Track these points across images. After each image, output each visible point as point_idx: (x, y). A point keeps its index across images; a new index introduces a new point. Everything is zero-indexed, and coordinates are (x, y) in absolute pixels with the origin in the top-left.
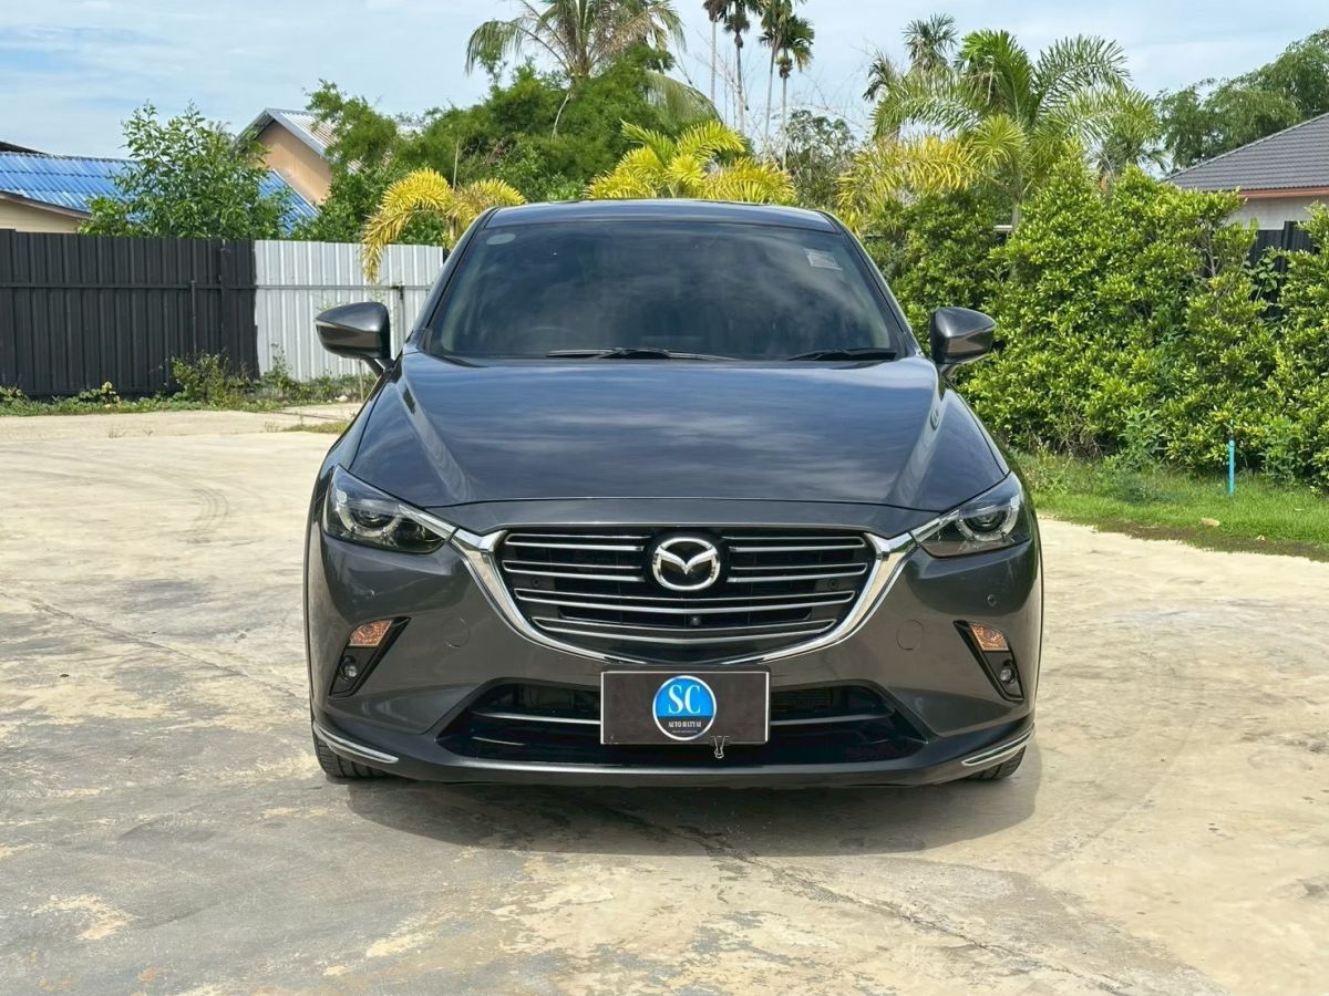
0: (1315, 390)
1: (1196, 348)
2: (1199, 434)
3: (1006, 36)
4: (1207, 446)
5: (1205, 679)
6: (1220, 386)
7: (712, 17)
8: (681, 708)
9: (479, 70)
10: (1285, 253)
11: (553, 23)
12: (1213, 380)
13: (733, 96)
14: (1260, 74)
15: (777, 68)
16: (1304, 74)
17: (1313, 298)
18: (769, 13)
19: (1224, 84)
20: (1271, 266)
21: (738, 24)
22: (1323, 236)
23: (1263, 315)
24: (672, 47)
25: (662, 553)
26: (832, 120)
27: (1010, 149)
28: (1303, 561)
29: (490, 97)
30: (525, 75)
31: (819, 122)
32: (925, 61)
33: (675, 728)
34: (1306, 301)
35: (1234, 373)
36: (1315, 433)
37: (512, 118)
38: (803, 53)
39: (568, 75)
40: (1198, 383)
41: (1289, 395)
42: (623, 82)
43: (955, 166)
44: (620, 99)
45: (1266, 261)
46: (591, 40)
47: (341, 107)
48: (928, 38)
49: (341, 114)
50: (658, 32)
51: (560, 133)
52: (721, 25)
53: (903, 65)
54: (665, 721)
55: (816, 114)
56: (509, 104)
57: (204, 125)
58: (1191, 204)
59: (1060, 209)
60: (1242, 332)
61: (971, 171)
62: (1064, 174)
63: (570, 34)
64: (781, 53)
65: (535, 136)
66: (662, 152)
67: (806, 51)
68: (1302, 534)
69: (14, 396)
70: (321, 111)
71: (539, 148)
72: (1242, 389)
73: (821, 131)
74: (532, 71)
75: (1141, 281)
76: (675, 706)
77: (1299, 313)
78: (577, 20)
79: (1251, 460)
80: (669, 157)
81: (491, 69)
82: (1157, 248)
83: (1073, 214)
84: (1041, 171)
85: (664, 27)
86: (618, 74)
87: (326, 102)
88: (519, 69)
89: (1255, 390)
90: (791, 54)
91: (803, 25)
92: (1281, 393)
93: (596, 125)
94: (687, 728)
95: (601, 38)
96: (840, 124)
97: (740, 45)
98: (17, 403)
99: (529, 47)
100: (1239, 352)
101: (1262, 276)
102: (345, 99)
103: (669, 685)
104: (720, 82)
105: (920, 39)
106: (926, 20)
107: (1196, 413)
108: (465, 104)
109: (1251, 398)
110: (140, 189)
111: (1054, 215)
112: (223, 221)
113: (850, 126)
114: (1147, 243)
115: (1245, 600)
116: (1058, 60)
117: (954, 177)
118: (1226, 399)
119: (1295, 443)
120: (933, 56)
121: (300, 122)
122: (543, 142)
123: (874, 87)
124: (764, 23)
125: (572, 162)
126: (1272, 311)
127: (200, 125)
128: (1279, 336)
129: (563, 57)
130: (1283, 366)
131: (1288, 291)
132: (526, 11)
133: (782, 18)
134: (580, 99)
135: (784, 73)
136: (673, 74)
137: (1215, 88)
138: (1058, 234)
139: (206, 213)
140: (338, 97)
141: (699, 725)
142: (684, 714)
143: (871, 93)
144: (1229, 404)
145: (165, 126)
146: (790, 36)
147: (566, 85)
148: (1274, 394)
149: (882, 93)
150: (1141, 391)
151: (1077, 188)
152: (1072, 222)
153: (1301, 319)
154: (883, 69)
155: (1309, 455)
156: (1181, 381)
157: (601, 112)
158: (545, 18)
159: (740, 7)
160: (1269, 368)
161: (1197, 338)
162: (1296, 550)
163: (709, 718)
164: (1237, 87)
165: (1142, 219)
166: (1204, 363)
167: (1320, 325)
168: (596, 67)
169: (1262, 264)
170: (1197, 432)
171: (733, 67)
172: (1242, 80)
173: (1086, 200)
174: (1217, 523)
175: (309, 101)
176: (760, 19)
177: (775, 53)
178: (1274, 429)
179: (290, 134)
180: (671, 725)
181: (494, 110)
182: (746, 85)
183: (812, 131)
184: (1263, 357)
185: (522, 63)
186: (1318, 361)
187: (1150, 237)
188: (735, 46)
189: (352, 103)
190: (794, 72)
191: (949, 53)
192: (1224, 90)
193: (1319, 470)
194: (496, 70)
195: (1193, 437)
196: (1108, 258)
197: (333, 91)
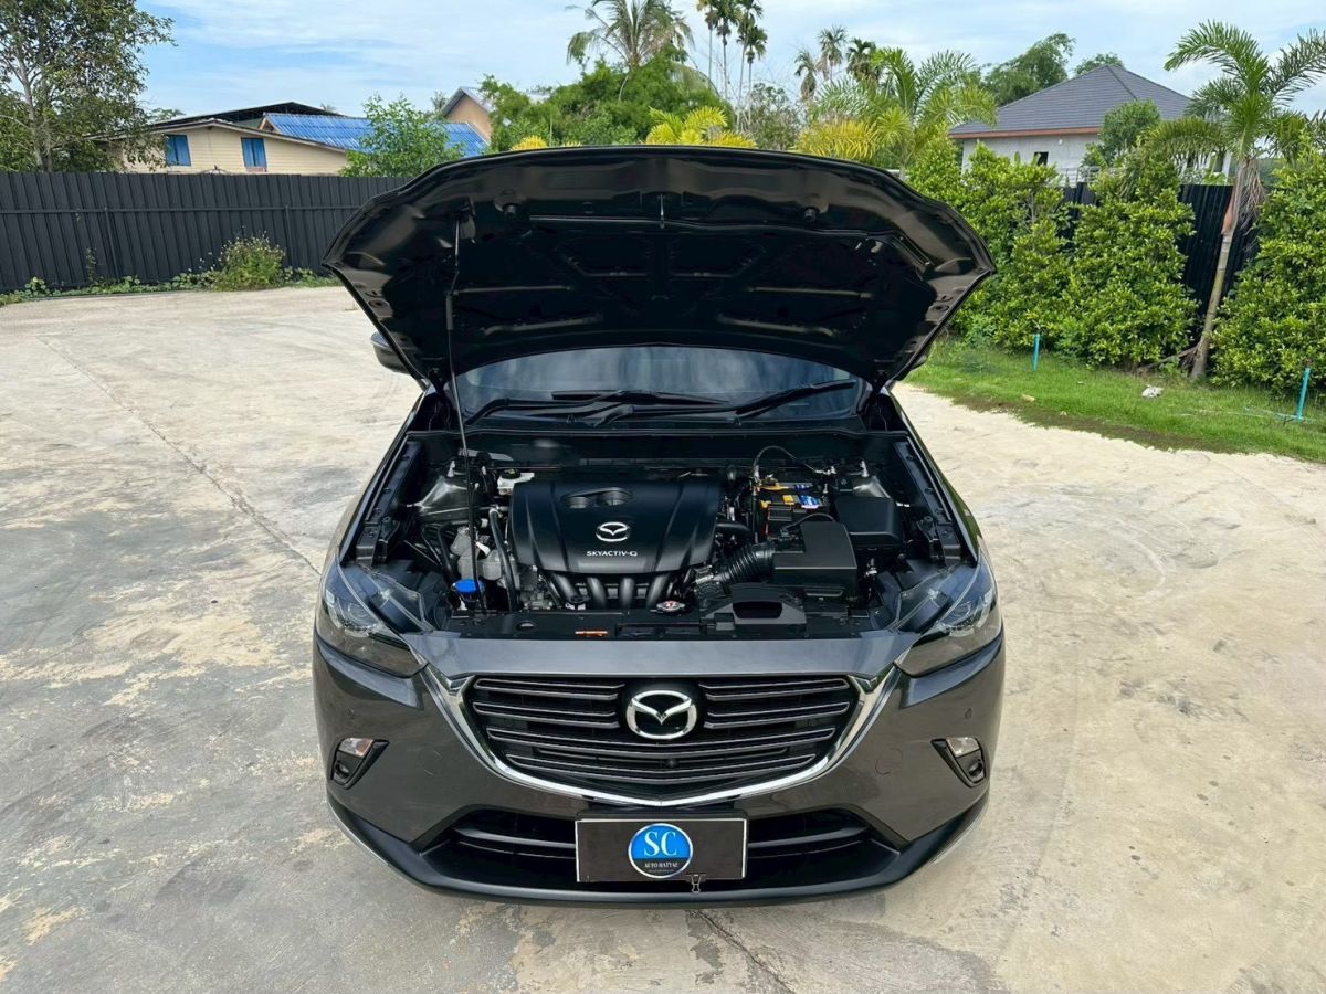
0: (1094, 300)
1: (1018, 271)
2: (1015, 327)
3: (900, 52)
4: (1021, 335)
5: (1070, 597)
6: (1032, 296)
7: (710, 27)
8: (657, 849)
9: (574, 62)
10: (1079, 206)
11: (617, 32)
12: (1027, 292)
13: (721, 75)
14: (1017, 61)
15: (746, 57)
16: (1042, 60)
17: (1097, 238)
18: (742, 25)
19: (997, 66)
20: (1066, 212)
21: (725, 31)
22: (1106, 195)
23: (1062, 248)
24: (687, 48)
25: (636, 704)
26: (777, 88)
27: (901, 132)
28: (1096, 437)
29: (581, 80)
30: (601, 65)
31: (770, 89)
32: (829, 53)
33: (651, 868)
34: (1092, 240)
35: (1041, 288)
36: (1093, 330)
37: (594, 91)
38: (761, 49)
39: (627, 64)
40: (1019, 294)
41: (1077, 303)
42: (658, 68)
43: (864, 142)
44: (656, 79)
45: (1064, 208)
46: (640, 42)
47: (496, 89)
48: (831, 40)
49: (497, 94)
50: (679, 37)
51: (623, 100)
52: (715, 31)
53: (817, 55)
54: (641, 863)
55: (767, 85)
56: (592, 83)
57: (410, 107)
58: (1023, 174)
59: (932, 173)
60: (1050, 260)
61: (874, 145)
62: (935, 147)
63: (628, 39)
64: (748, 49)
65: (608, 102)
66: (675, 127)
67: (762, 47)
68: (1091, 411)
69: (309, 274)
70: (487, 93)
71: (609, 109)
72: (1045, 298)
73: (770, 95)
74: (604, 62)
75: (983, 223)
76: (651, 850)
77: (1087, 247)
78: (631, 31)
79: (1049, 344)
80: (679, 131)
81: (581, 62)
82: (996, 200)
83: (941, 176)
84: (920, 143)
85: (682, 33)
86: (655, 63)
87: (489, 86)
88: (597, 62)
89: (1054, 298)
90: (754, 50)
91: (761, 31)
92: (1071, 302)
93: (642, 94)
94: (664, 868)
95: (645, 40)
96: (781, 91)
97: (725, 43)
98: (310, 278)
99: (604, 48)
100: (1046, 274)
101: (1061, 219)
102: (499, 85)
103: (645, 832)
104: (714, 67)
105: (827, 40)
106: (830, 29)
107: (1014, 313)
108: (567, 83)
109: (1052, 303)
110: (374, 146)
111: (928, 176)
112: (422, 166)
113: (787, 93)
114: (988, 197)
115: (1072, 486)
116: (933, 68)
117: (863, 149)
118: (1035, 305)
119: (1079, 337)
120: (834, 50)
121: (479, 96)
122: (612, 105)
123: (801, 68)
124: (739, 30)
125: (629, 118)
126: (1070, 246)
127: (407, 107)
128: (1072, 262)
129: (624, 53)
130: (1074, 284)
131: (1080, 232)
132: (602, 26)
133: (749, 28)
134: (633, 79)
135: (750, 60)
136: (688, 64)
137: (991, 69)
138: (930, 190)
139: (413, 159)
140: (495, 83)
141: (675, 865)
142: (659, 857)
143: (799, 72)
144: (1037, 308)
145: (387, 108)
146: (753, 37)
147: (626, 70)
148: (1066, 302)
149: (805, 72)
150: (980, 298)
151: (944, 158)
152: (941, 182)
153: (1088, 253)
154: (806, 58)
155: (1087, 343)
156: (1006, 291)
157: (645, 87)
158: (612, 29)
159: (725, 21)
160: (1064, 284)
161: (1019, 264)
162: (1089, 426)
163: (687, 859)
164: (1004, 69)
165: (985, 180)
166: (1022, 281)
167: (1101, 257)
168: (643, 59)
169: (1061, 210)
170: (1014, 326)
171: (721, 57)
172: (1007, 64)
173: (949, 166)
174: (1033, 399)
175: (480, 86)
176: (737, 28)
177: (745, 48)
178: (1066, 326)
179: (474, 102)
180: (647, 866)
181: (584, 87)
182: (728, 69)
183: (765, 95)
184: (1061, 277)
185: (598, 58)
186: (1098, 281)
187: (991, 193)
188: (722, 44)
189: (504, 86)
190: (755, 60)
191: (843, 48)
192: (997, 70)
193: (1092, 353)
194: (584, 62)
195: (1012, 329)
196: (962, 206)
197: (492, 80)
